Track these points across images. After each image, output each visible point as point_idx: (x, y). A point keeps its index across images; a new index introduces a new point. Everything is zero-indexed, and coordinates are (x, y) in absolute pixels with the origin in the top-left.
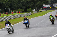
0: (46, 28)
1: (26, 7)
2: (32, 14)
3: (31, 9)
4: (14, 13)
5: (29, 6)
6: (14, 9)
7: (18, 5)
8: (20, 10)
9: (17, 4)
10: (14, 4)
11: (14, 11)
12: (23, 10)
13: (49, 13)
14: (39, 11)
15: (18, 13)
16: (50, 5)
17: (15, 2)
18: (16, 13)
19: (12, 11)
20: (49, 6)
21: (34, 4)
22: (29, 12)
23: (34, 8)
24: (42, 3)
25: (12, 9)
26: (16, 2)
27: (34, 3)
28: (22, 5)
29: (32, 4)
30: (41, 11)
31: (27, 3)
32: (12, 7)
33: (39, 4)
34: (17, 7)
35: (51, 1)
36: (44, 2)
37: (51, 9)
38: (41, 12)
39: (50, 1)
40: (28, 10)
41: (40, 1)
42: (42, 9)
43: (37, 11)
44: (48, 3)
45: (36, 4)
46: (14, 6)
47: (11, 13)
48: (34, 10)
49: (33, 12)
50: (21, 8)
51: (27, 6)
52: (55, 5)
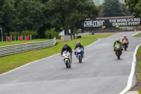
0: (92, 79)
1: (42, 25)
2: (57, 43)
3: (56, 31)
4: (13, 40)
6: (14, 31)
7: (24, 21)
8: (28, 31)
9: (21, 18)
10: (14, 18)
11: (13, 36)
12: (36, 33)
13: (99, 40)
14: (74, 37)
15: (24, 39)
16: (102, 22)
18: (17, 40)
19: (9, 35)
20: (100, 23)
21: (64, 17)
22: (51, 37)
23: (62, 28)
24: (84, 15)
25: (8, 30)
26: (18, 11)
27: (63, 15)
28: (32, 19)
29: (59, 17)
30: (79, 35)
32: (9, 26)
33: (75, 18)
34: (19, 25)
35: (106, 11)
36: (87, 12)
37: (104, 31)
38: (80, 37)
39: (102, 10)
40: (47, 33)
41: (77, 11)
42: (83, 32)
43: (69, 34)
44: (98, 14)
45: (67, 19)
46: (14, 22)
47: (5, 40)
48: (62, 33)
49: (59, 38)
50: (30, 28)
51: (46, 23)
52: (115, 22)
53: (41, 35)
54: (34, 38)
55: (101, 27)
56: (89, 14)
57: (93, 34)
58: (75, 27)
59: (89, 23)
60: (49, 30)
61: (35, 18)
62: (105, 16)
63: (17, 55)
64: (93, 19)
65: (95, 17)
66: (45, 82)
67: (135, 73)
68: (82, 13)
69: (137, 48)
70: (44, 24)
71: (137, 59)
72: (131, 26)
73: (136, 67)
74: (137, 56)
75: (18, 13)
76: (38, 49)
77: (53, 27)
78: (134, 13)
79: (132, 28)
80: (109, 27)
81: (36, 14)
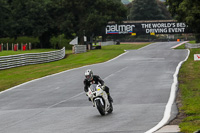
1: (46, 30)
2: (66, 56)
3: (66, 38)
4: (5, 49)
5: (56, 27)
6: (6, 36)
7: (20, 23)
8: (26, 38)
10: (7, 18)
11: (5, 43)
12: (37, 40)
13: (127, 52)
14: (91, 46)
15: (20, 48)
17: (9, 12)
18: (10, 49)
20: (128, 28)
22: (58, 47)
23: (74, 34)
24: (105, 16)
26: (13, 8)
27: (77, 17)
28: (33, 21)
29: (70, 19)
30: (98, 44)
31: (52, 16)
34: (14, 28)
35: (137, 11)
36: (111, 12)
37: (134, 39)
38: (99, 48)
39: (131, 11)
40: (53, 40)
41: (96, 11)
42: (103, 40)
43: (85, 43)
44: (125, 16)
46: (6, 23)
48: (74, 42)
49: (69, 48)
50: (29, 33)
51: (52, 26)
52: (151, 28)
53: (45, 44)
54: (35, 47)
55: (129, 34)
56: (113, 16)
57: (118, 43)
58: (93, 33)
59: (113, 29)
60: (56, 36)
61: (36, 19)
62: (136, 19)
63: (10, 71)
64: (119, 23)
65: (121, 20)
66: (48, 109)
67: (175, 100)
68: (103, 14)
69: (179, 65)
70: (50, 29)
71: (179, 81)
72: (172, 33)
73: (177, 92)
74: (178, 76)
75: (13, 11)
76: (40, 63)
77: (61, 32)
78: (176, 16)
79: (173, 37)
80: (142, 36)
81: (38, 14)
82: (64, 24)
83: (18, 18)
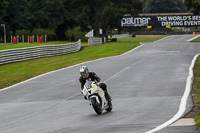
1: (62, 22)
2: (82, 48)
4: (21, 41)
5: (72, 20)
6: (22, 28)
7: (36, 15)
8: (42, 30)
9: (32, 10)
10: (22, 10)
11: (20, 35)
12: (53, 32)
13: (142, 45)
14: (107, 39)
15: (35, 41)
17: (25, 4)
18: (26, 41)
19: (14, 35)
21: (93, 11)
22: (74, 39)
23: (90, 27)
24: (121, 9)
25: (14, 28)
28: (49, 13)
29: (86, 11)
30: (114, 37)
31: (67, 8)
34: (30, 21)
35: (153, 4)
36: (126, 4)
37: (149, 32)
38: (115, 40)
39: (147, 3)
40: (69, 32)
41: (112, 4)
43: (100, 36)
44: (141, 9)
45: (98, 13)
46: (22, 15)
48: (90, 34)
49: (85, 40)
50: (45, 25)
51: (68, 19)
52: (166, 20)
53: (60, 36)
54: (50, 39)
55: (145, 27)
56: (129, 8)
57: (134, 36)
58: (109, 26)
59: (128, 21)
60: (72, 28)
61: (52, 11)
62: (152, 12)
63: (26, 63)
64: (135, 15)
65: (137, 13)
66: (63, 101)
67: (191, 94)
68: (119, 7)
69: (195, 58)
70: (65, 21)
71: (194, 74)
72: (187, 26)
73: (192, 85)
74: (194, 69)
75: (28, 3)
76: (55, 55)
77: (77, 25)
78: (192, 9)
79: (189, 30)
80: (157, 28)
81: (54, 6)
82: (79, 16)
83: (34, 10)
